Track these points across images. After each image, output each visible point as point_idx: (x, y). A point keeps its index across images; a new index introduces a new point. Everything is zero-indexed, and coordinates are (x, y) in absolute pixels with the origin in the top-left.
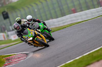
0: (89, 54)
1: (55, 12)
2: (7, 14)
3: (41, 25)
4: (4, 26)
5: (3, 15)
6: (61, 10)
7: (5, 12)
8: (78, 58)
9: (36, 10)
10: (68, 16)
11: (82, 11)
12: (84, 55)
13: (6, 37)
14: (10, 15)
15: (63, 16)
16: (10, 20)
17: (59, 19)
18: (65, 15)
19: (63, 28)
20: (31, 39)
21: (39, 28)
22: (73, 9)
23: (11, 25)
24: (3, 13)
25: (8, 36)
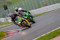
1: (35, 6)
2: (6, 7)
4: (4, 14)
5: (4, 7)
6: (38, 4)
7: (5, 5)
8: (48, 33)
9: (24, 4)
10: (42, 8)
11: (51, 5)
12: (52, 31)
14: (8, 7)
17: (37, 10)
20: (20, 23)
22: (45, 4)
24: (4, 6)
25: (7, 20)
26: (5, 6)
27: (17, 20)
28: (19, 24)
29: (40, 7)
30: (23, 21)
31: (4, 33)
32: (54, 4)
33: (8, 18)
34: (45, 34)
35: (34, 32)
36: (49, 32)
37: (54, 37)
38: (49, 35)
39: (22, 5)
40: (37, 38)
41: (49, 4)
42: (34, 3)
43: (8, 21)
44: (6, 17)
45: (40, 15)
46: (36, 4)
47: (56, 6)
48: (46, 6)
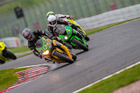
0: (134, 67)
2: (21, 11)
4: (17, 28)
5: (16, 12)
6: (95, 6)
7: (18, 8)
8: (118, 72)
9: (61, 6)
10: (105, 14)
11: (124, 7)
12: (128, 68)
13: (19, 42)
14: (25, 13)
15: (98, 14)
16: (25, 20)
18: (101, 13)
19: (99, 31)
22: (112, 4)
23: (27, 26)
24: (15, 9)
26: (18, 10)
27: (40, 45)
29: (99, 12)
30: (54, 47)
31: (15, 72)
32: (132, 5)
34: (110, 76)
35: (86, 70)
36: (122, 71)
37: (133, 82)
38: (121, 77)
40: (91, 85)
41: (120, 6)
42: (86, 3)
44: (20, 35)
46: (90, 5)
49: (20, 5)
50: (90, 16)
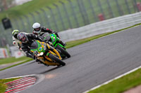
0: (122, 78)
1: (76, 19)
2: (9, 21)
3: (53, 37)
4: (4, 39)
5: (4, 23)
6: (83, 16)
8: (106, 83)
9: (49, 17)
10: (93, 25)
11: (113, 17)
12: (116, 78)
14: (13, 24)
17: (81, 28)
21: (50, 40)
22: (100, 15)
24: (3, 20)
25: (10, 52)
26: (5, 21)
28: (40, 56)
29: (87, 23)
31: (3, 83)
33: (12, 48)
36: (110, 81)
39: (46, 17)
41: (108, 17)
42: (74, 14)
43: (13, 55)
44: (8, 46)
45: (87, 41)
46: (78, 16)
47: (126, 20)
48: (102, 20)
49: (7, 16)
50: (78, 26)
